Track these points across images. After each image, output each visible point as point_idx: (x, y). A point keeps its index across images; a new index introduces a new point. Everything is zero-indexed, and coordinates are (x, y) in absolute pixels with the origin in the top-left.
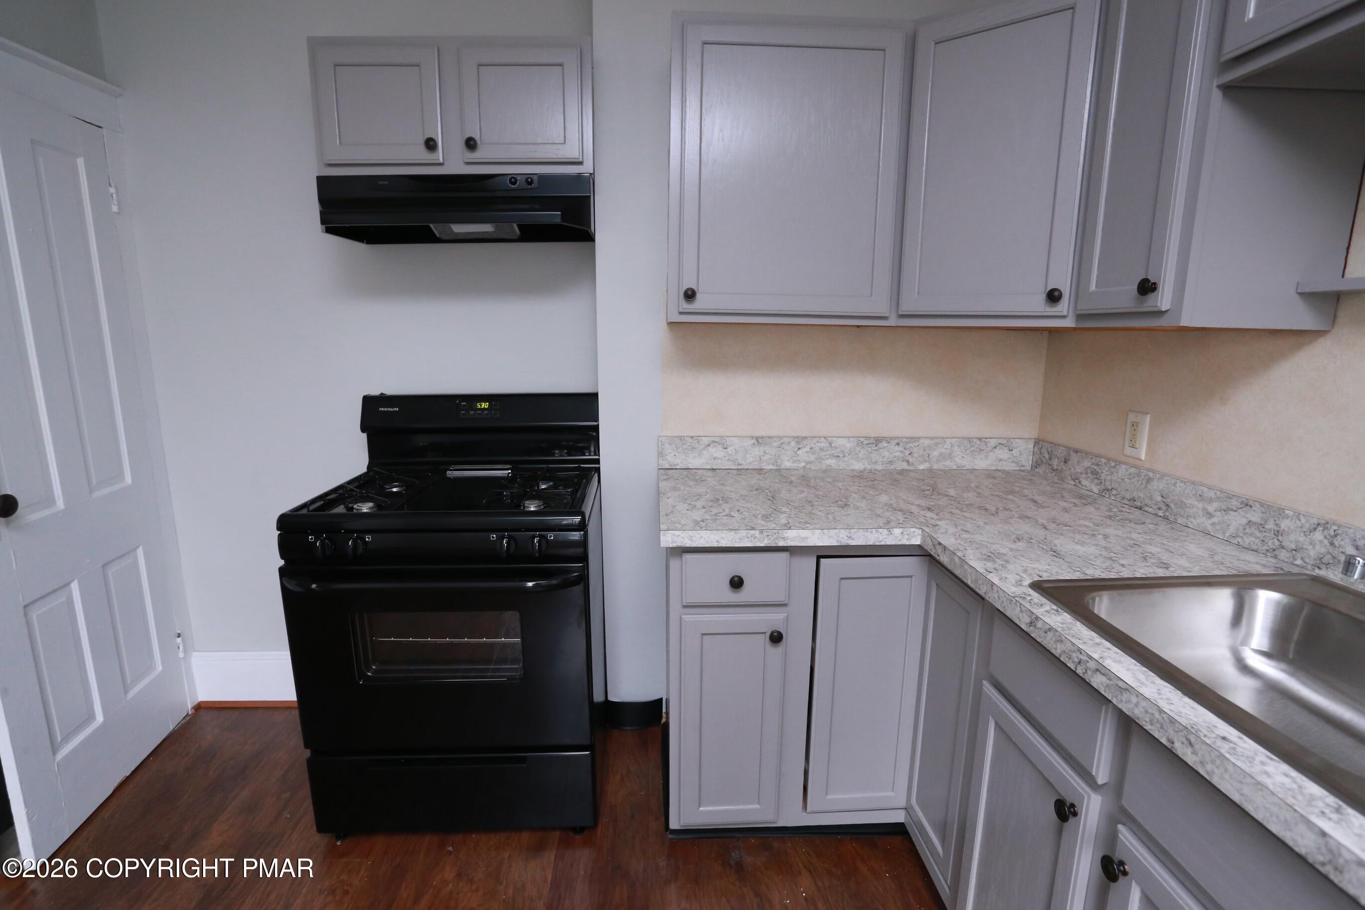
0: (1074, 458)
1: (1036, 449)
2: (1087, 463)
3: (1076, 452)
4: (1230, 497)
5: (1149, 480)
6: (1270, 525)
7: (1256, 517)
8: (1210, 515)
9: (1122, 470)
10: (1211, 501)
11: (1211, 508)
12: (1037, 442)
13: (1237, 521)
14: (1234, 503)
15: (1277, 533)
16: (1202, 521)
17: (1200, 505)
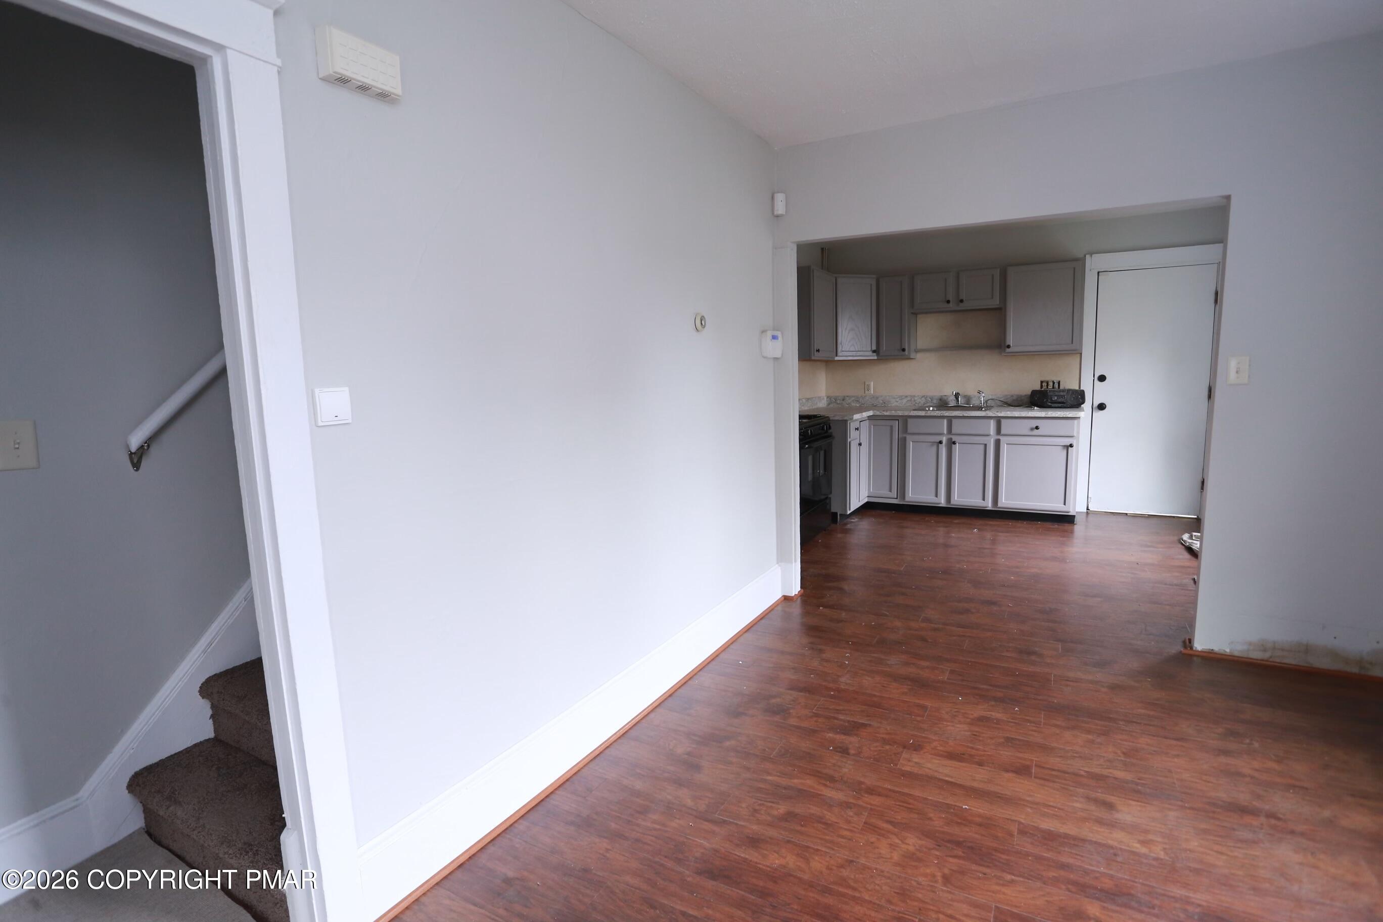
0: (847, 398)
1: (828, 399)
2: (853, 399)
3: (847, 396)
4: (902, 396)
5: (877, 398)
6: (913, 399)
7: (909, 399)
8: (897, 402)
9: (867, 398)
10: (897, 398)
11: (897, 400)
12: (828, 397)
13: (905, 401)
14: (903, 397)
15: (915, 401)
16: (896, 404)
17: (894, 400)
